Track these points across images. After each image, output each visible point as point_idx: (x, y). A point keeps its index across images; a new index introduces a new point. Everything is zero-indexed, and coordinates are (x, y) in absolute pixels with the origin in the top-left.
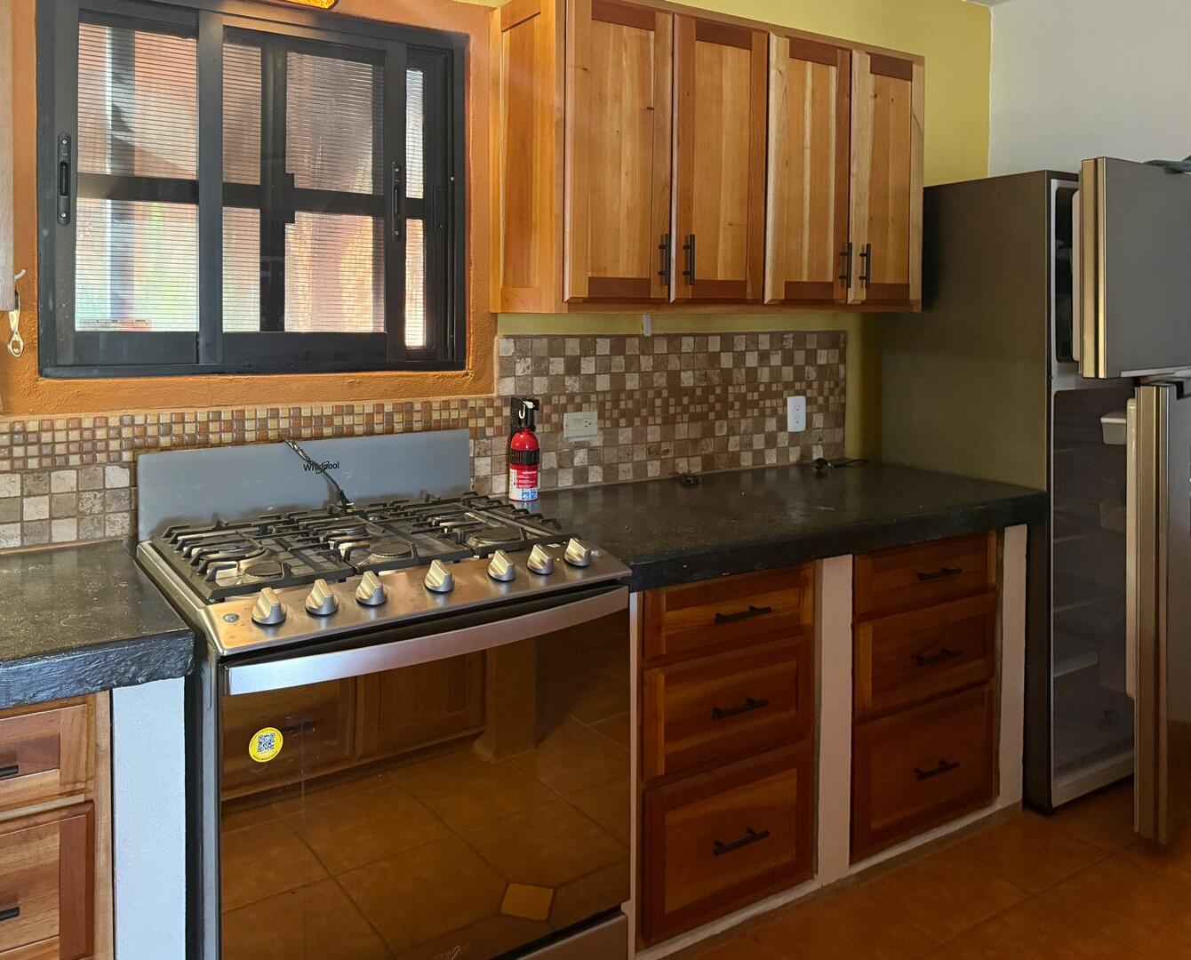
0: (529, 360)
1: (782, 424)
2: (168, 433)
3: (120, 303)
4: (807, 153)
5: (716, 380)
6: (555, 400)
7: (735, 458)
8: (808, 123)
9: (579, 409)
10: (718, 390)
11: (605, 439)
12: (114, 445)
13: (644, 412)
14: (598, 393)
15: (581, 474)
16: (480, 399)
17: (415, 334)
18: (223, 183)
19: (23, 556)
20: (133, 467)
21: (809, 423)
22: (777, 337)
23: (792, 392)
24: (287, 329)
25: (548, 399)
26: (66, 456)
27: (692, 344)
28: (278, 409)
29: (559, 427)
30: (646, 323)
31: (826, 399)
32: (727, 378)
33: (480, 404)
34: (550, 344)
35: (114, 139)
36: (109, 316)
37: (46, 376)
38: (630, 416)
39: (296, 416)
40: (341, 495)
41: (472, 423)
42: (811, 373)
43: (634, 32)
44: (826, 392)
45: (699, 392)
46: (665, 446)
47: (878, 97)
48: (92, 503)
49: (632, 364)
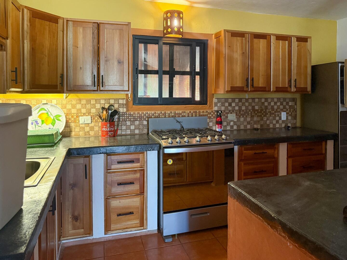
0: (220, 103)
1: (280, 118)
2: (153, 115)
3: (145, 92)
4: (281, 60)
5: (264, 108)
6: (226, 111)
7: (268, 125)
8: (281, 53)
9: (231, 113)
10: (264, 110)
11: (237, 120)
12: (145, 117)
13: (246, 114)
14: (236, 110)
15: (232, 127)
16: (210, 111)
17: (198, 98)
18: (163, 71)
19: (130, 135)
20: (148, 121)
21: (287, 118)
22: (279, 99)
23: (282, 111)
24: (174, 97)
25: (224, 111)
26: (137, 119)
27: (258, 100)
28: (172, 112)
29: (227, 117)
30: (247, 96)
31: (292, 113)
32: (266, 107)
33: (210, 112)
34: (225, 100)
35: (144, 63)
36: (143, 95)
37: (134, 105)
38: (243, 115)
39: (175, 113)
40: (183, 127)
41: (208, 115)
42: (287, 107)
43: (240, 38)
44: (291, 112)
45: (259, 110)
46: (251, 122)
47: (299, 47)
48: (141, 127)
49: (243, 104)
